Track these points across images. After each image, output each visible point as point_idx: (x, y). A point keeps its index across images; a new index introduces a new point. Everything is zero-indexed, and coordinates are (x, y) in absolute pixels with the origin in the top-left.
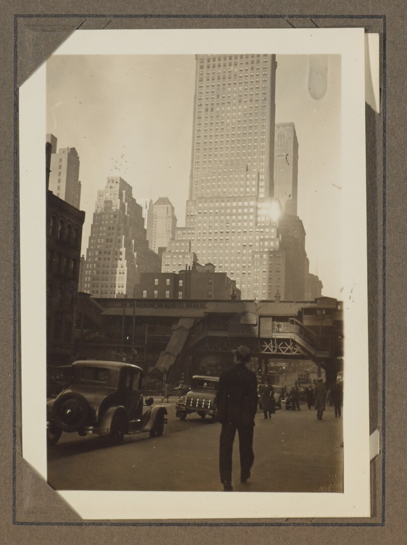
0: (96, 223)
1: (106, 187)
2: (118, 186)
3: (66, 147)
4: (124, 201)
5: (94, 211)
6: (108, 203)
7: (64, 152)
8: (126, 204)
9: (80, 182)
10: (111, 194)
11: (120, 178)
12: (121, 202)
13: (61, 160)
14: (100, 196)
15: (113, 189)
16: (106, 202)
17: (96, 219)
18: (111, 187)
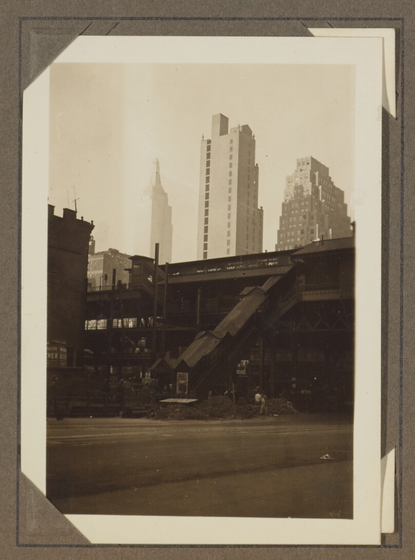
0: (286, 215)
1: (296, 171)
2: (309, 167)
3: (237, 126)
4: (317, 185)
5: (283, 201)
6: (299, 189)
7: (235, 131)
8: (320, 187)
9: (257, 165)
10: (301, 178)
11: (312, 158)
12: (313, 186)
13: (231, 141)
14: (289, 182)
15: (303, 171)
16: (296, 188)
17: (286, 209)
18: (301, 170)
